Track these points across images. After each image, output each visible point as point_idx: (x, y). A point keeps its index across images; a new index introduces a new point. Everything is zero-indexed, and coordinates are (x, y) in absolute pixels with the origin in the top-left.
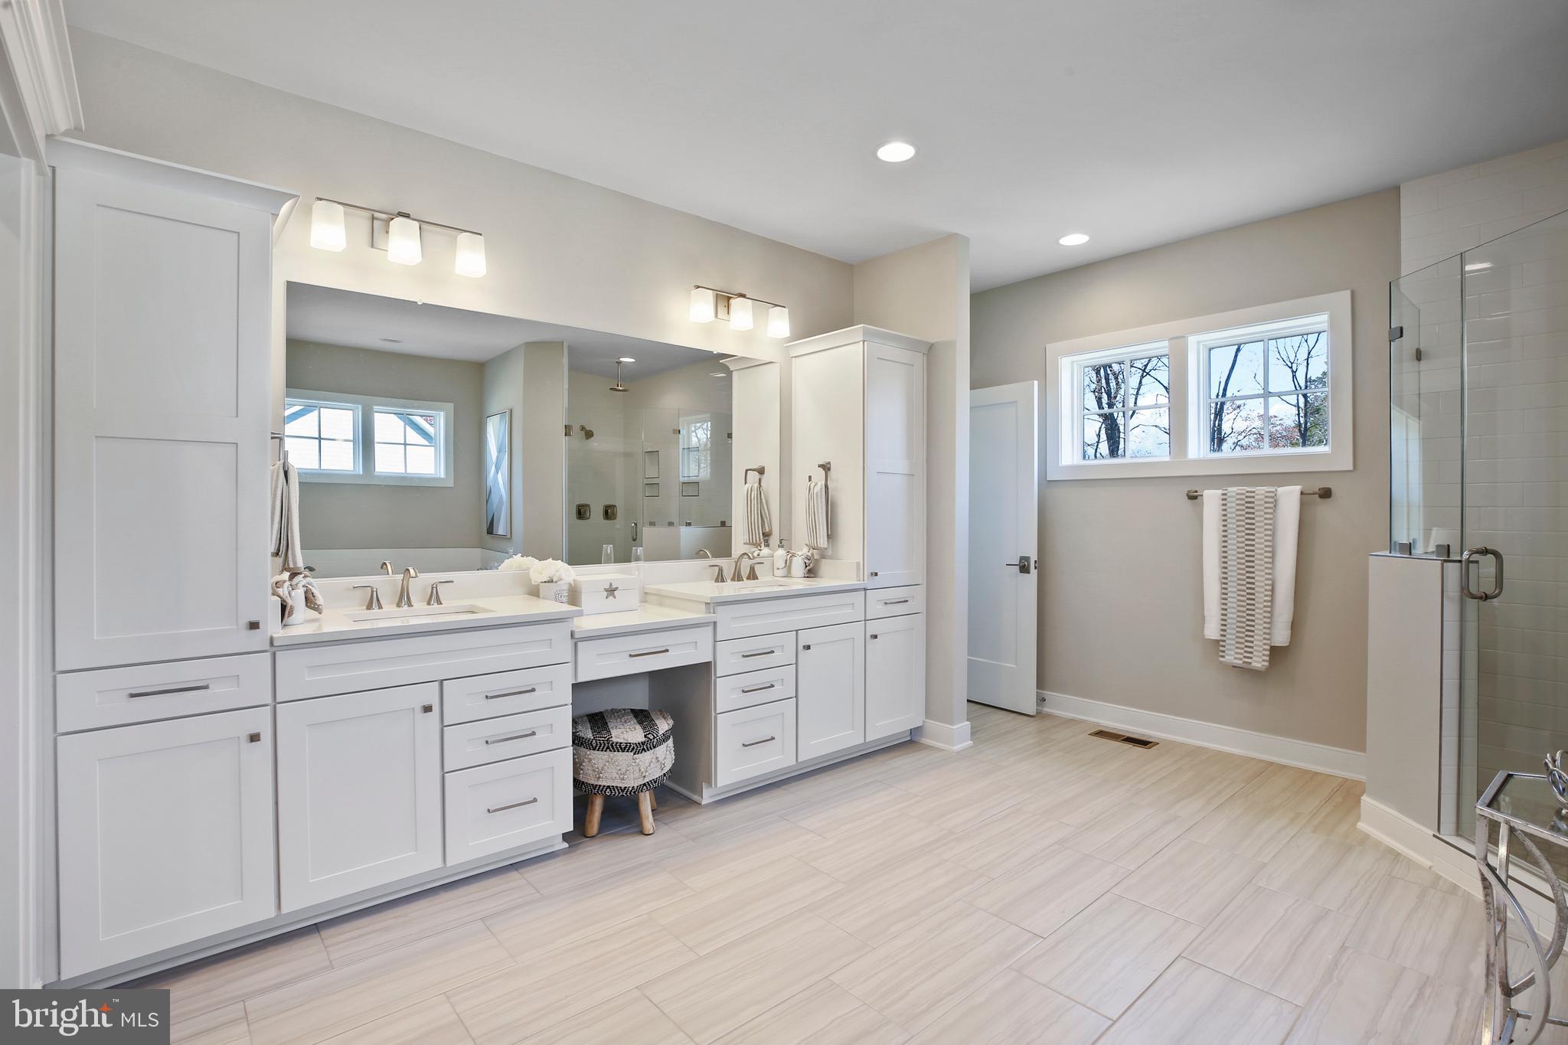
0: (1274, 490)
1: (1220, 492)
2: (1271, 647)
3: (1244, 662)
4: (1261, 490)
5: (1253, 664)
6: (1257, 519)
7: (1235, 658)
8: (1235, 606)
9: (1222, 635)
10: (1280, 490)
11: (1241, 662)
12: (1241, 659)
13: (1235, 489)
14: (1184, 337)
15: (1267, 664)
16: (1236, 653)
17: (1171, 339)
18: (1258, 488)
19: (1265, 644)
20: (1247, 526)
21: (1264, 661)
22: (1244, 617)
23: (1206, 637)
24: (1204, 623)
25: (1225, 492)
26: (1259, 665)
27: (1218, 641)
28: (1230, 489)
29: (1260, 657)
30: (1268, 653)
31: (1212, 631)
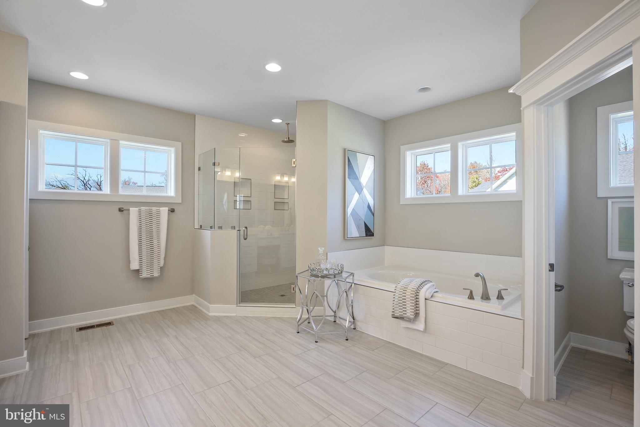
0: (159, 209)
1: (137, 209)
2: (161, 267)
3: (151, 275)
4: (154, 209)
5: (154, 275)
6: (153, 220)
7: (147, 275)
8: (146, 254)
9: (140, 267)
10: (161, 208)
11: (149, 276)
12: (149, 275)
13: (144, 208)
14: (119, 141)
15: (160, 274)
16: (147, 273)
17: (111, 139)
18: (153, 208)
19: (158, 267)
20: (150, 223)
21: (158, 273)
22: (149, 254)
23: (131, 269)
24: (130, 263)
25: (140, 209)
26: (157, 275)
27: (138, 270)
28: (142, 208)
29: (156, 272)
30: (160, 270)
31: (135, 265)
